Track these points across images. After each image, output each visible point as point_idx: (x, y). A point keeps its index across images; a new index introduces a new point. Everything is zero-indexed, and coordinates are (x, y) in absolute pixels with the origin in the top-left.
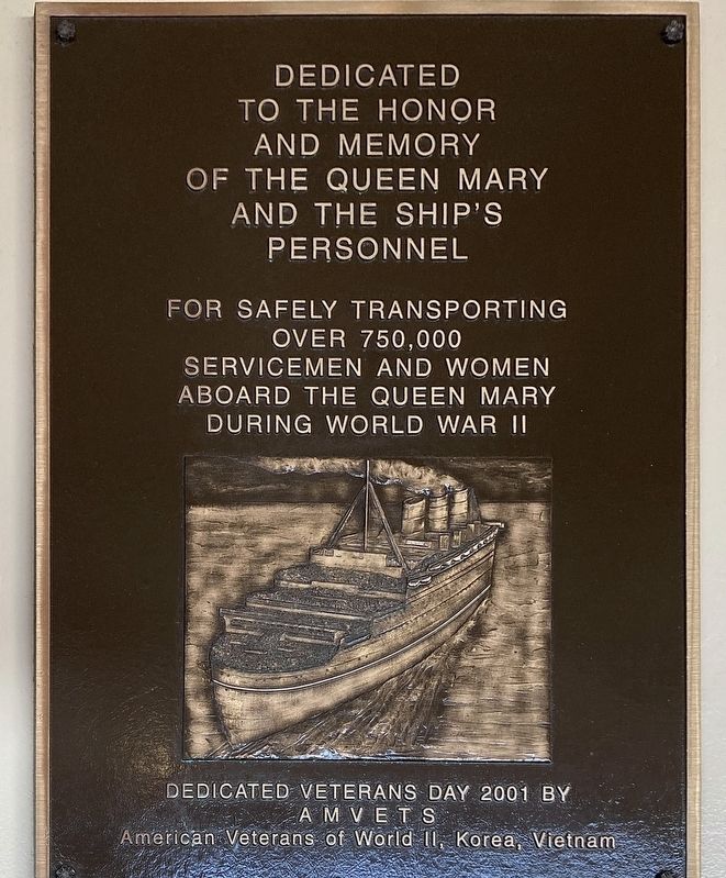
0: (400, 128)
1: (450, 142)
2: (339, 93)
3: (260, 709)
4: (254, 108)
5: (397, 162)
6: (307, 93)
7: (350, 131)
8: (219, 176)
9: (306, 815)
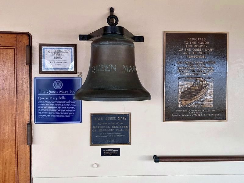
0: (200, 44)
1: (204, 46)
3: (185, 103)
4: (186, 42)
5: (199, 48)
6: (191, 41)
7: (195, 45)
8: (182, 49)
9: (190, 113)
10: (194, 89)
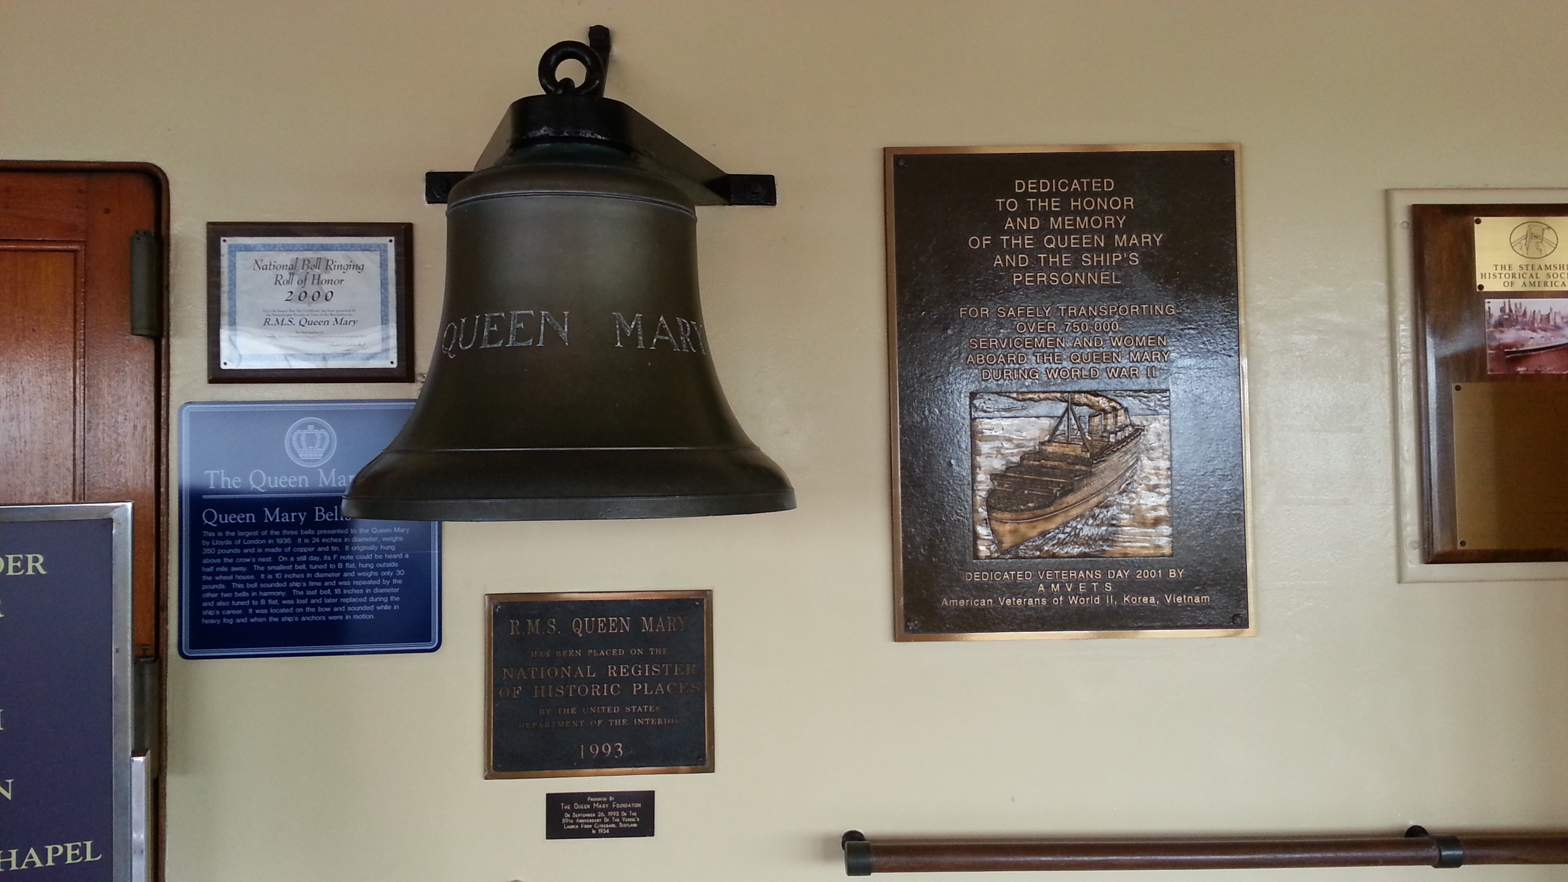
0: (1083, 213)
1: (1110, 220)
2: (1050, 195)
3: (1014, 532)
4: (1004, 204)
5: (1081, 232)
6: (1032, 195)
7: (1056, 215)
8: (986, 241)
9: (1042, 587)
10: (1063, 457)
